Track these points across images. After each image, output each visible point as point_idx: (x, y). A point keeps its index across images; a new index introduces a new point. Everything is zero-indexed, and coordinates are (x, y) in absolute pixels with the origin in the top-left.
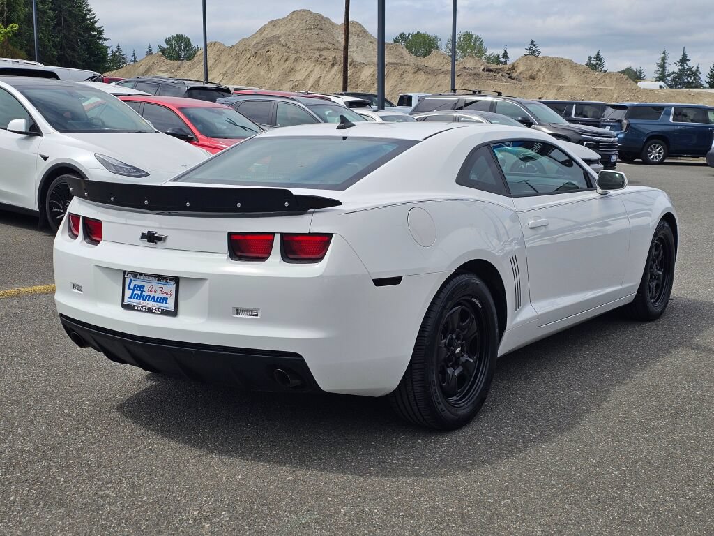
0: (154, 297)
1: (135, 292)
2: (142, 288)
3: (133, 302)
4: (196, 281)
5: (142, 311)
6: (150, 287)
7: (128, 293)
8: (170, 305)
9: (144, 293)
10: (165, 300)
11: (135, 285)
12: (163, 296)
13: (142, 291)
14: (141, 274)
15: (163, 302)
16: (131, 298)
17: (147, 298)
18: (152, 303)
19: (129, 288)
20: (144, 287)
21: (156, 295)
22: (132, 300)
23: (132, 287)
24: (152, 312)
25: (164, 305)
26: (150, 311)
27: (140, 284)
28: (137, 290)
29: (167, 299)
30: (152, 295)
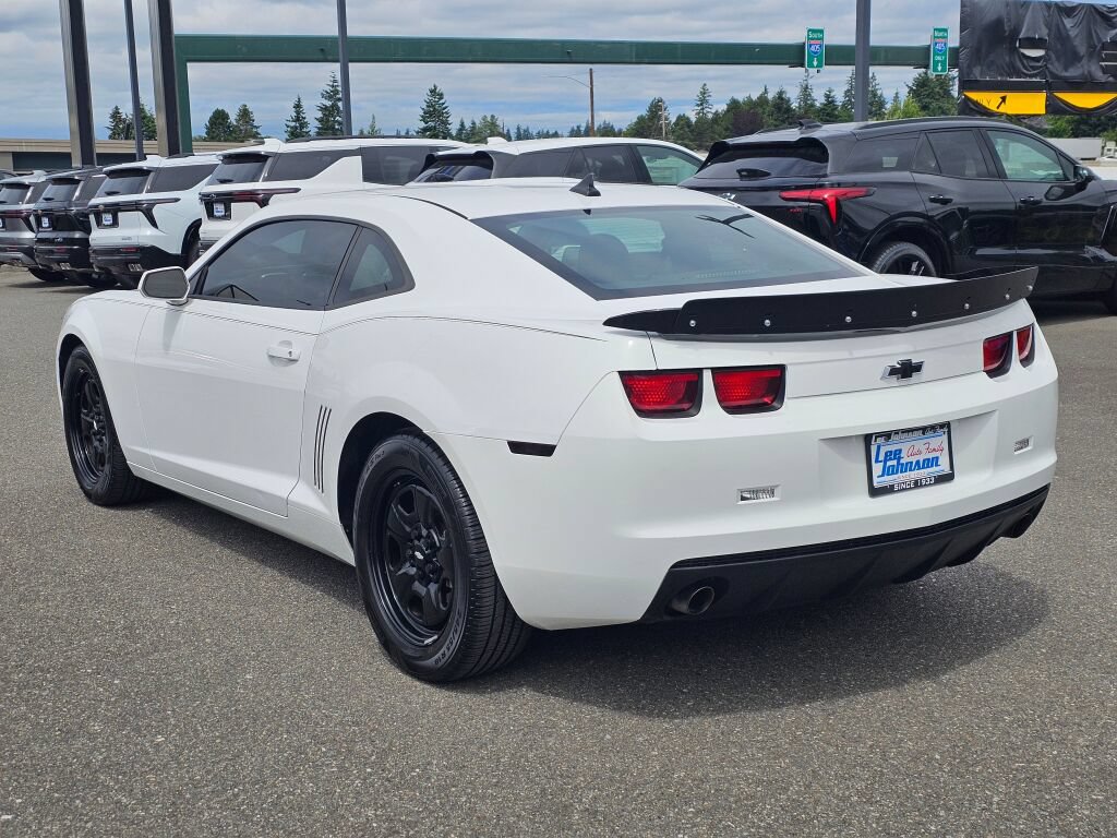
0: (918, 462)
1: (889, 463)
2: (897, 454)
3: (888, 480)
4: (973, 420)
5: (904, 490)
6: (911, 450)
7: (877, 468)
8: (944, 467)
9: (902, 461)
10: (935, 462)
11: (886, 454)
12: (931, 456)
13: (900, 458)
14: (897, 432)
15: (932, 466)
16: (882, 475)
17: (909, 467)
18: (916, 472)
19: (877, 461)
20: (900, 450)
21: (921, 458)
22: (886, 478)
23: (881, 458)
24: (921, 486)
25: (934, 469)
26: (917, 484)
27: (893, 448)
28: (891, 459)
29: (937, 458)
30: (914, 459)
